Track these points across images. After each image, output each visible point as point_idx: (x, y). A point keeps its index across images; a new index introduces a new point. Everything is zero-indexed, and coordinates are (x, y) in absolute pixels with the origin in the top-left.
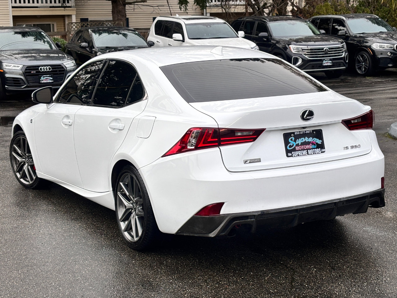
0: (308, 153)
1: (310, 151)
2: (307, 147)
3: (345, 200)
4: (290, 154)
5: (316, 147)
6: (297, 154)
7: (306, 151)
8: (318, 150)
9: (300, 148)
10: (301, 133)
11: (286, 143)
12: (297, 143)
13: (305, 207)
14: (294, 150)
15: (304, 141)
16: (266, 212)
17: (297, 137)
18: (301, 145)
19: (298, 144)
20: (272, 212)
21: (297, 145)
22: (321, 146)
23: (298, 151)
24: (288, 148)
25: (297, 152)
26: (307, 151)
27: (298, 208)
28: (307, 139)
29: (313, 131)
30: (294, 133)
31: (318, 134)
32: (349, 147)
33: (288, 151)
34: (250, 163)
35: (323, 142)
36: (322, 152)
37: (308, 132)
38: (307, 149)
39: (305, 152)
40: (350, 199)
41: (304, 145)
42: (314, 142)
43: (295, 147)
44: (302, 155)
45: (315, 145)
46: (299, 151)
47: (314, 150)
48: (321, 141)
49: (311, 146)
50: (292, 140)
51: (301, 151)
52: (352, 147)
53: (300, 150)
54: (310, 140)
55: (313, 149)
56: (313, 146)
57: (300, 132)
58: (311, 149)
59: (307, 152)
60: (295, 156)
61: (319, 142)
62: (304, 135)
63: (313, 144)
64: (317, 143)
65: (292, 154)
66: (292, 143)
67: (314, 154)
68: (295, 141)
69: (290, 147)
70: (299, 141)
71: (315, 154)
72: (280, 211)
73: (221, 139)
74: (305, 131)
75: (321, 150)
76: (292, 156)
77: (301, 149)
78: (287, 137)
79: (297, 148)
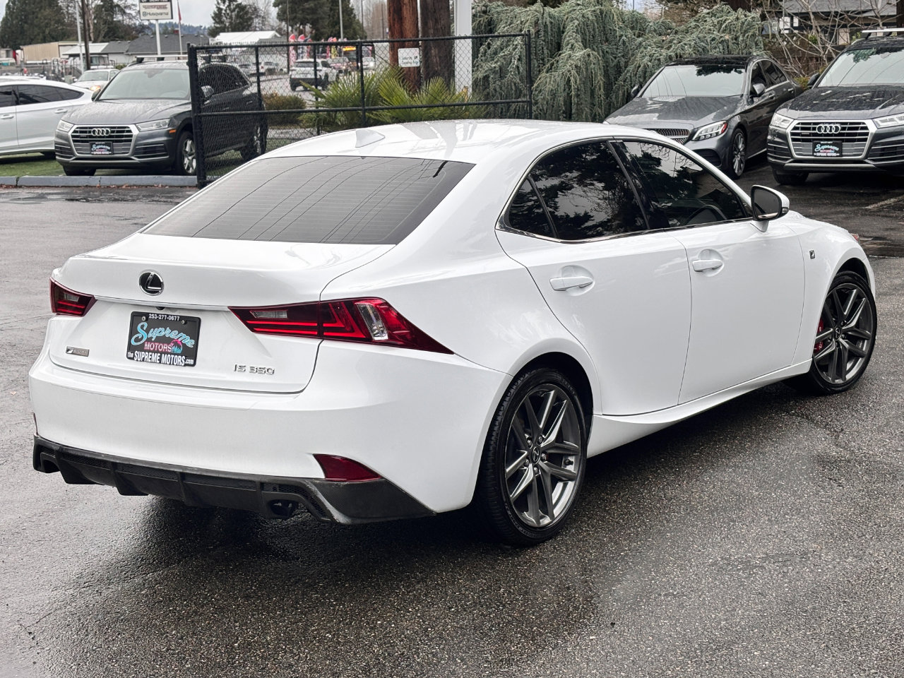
0: (160, 360)
1: (164, 358)
2: (165, 347)
3: (195, 473)
4: (131, 355)
6: (143, 357)
7: (159, 354)
8: (180, 359)
9: (152, 346)
10: (160, 318)
11: (133, 331)
12: (150, 335)
13: (118, 461)
14: (141, 348)
15: (162, 334)
18: (154, 342)
19: (152, 338)
20: (71, 452)
21: (149, 340)
22: (191, 354)
24: (133, 343)
25: (143, 353)
26: (160, 357)
28: (167, 332)
30: (147, 315)
31: (191, 325)
32: (248, 369)
33: (131, 348)
36: (185, 365)
37: (172, 318)
39: (156, 357)
40: (205, 474)
41: (159, 343)
42: (179, 340)
43: (144, 343)
44: (149, 361)
45: (179, 347)
46: (147, 353)
47: (173, 356)
48: (193, 342)
49: (171, 348)
50: (142, 327)
51: (150, 353)
52: (254, 370)
53: (149, 351)
54: (174, 335)
55: (171, 354)
56: (176, 349)
57: (158, 315)
58: (168, 353)
60: (137, 360)
61: (189, 343)
62: (164, 323)
63: (176, 344)
64: (184, 345)
65: (134, 356)
66: (141, 333)
67: (170, 364)
68: (147, 331)
69: (137, 340)
70: (155, 333)
71: (173, 364)
72: (83, 454)
74: (168, 315)
75: (185, 361)
76: (132, 359)
77: (152, 349)
78: (136, 317)
79: (148, 346)
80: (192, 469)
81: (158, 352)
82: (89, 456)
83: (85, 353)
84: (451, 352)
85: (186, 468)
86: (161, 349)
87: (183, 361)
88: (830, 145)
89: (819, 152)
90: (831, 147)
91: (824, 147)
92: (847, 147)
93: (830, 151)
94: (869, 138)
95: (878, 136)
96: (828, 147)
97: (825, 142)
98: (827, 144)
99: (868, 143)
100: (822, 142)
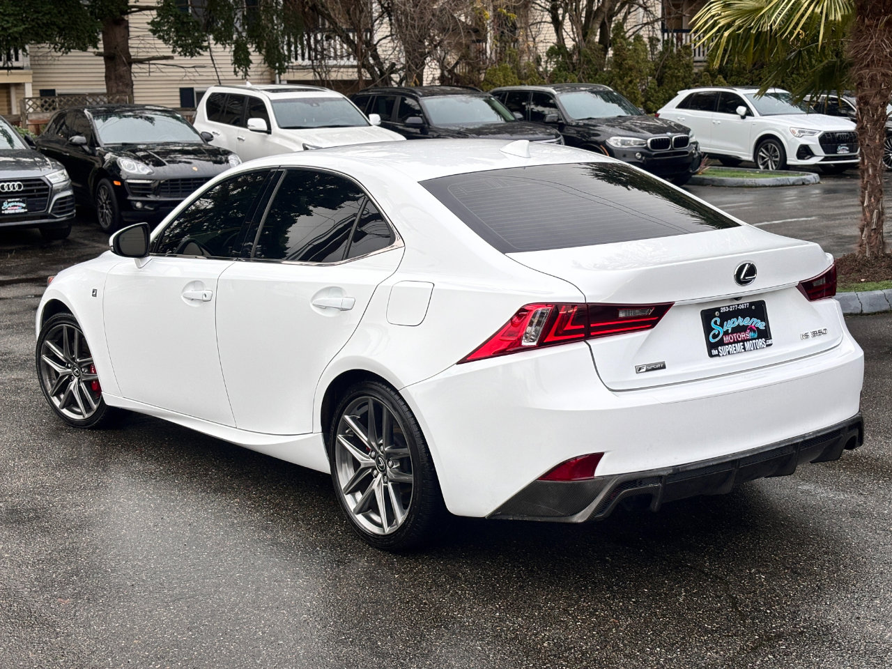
0: (744, 348)
1: (748, 345)
2: (743, 335)
3: (812, 437)
4: (714, 352)
5: (756, 336)
6: (727, 350)
7: (742, 344)
8: (761, 342)
9: (731, 338)
10: (731, 310)
11: (708, 329)
12: (725, 328)
14: (721, 343)
15: (736, 324)
16: (682, 468)
17: (726, 317)
18: (732, 333)
19: (728, 330)
21: (726, 333)
22: (765, 334)
23: (728, 344)
24: (711, 340)
25: (727, 346)
26: (744, 345)
27: (737, 458)
28: (741, 321)
29: (751, 304)
30: (718, 309)
31: (758, 310)
32: (810, 334)
33: (711, 347)
34: (647, 371)
35: (767, 326)
36: (767, 346)
37: (743, 307)
38: (743, 341)
39: (739, 347)
40: (819, 435)
41: (737, 333)
42: (753, 325)
43: (722, 338)
44: (735, 352)
45: (754, 332)
46: (730, 346)
47: (754, 341)
48: (764, 324)
49: (749, 335)
50: (715, 323)
51: (733, 345)
52: (814, 334)
53: (731, 343)
54: (747, 322)
55: (752, 340)
56: (752, 335)
57: (729, 307)
58: (749, 340)
59: (742, 347)
60: (723, 355)
61: (761, 325)
62: (737, 313)
63: (752, 330)
65: (719, 352)
66: (717, 329)
67: (754, 349)
68: (722, 325)
69: (715, 336)
70: (729, 325)
71: (757, 349)
73: (592, 325)
74: (738, 305)
75: (766, 342)
76: (718, 355)
77: (732, 341)
78: (707, 316)
79: (726, 339)
81: (738, 342)
86: (740, 338)
87: (764, 343)
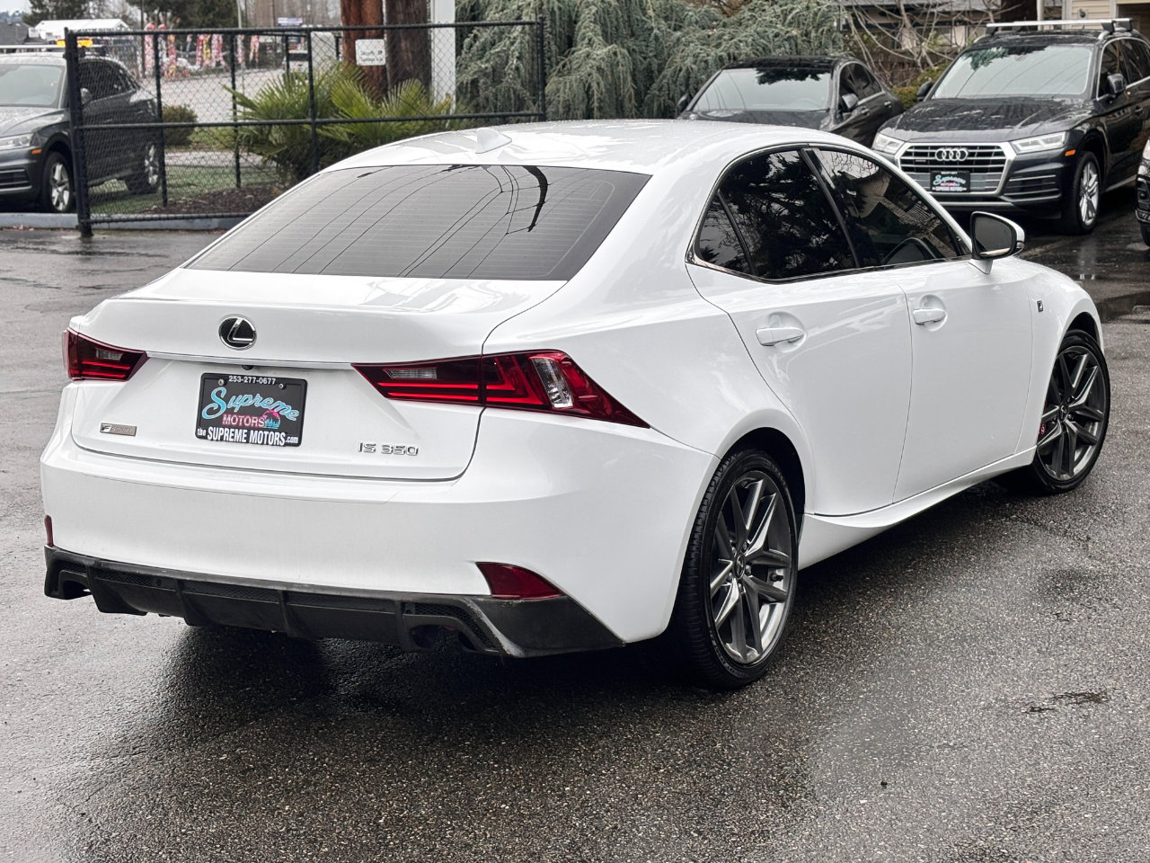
0: (247, 439)
2: (253, 421)
4: (202, 432)
5: (277, 426)
6: (221, 434)
7: (246, 431)
8: (277, 437)
9: (234, 420)
10: (246, 381)
11: (204, 399)
12: (231, 405)
13: (188, 579)
14: (218, 423)
15: (250, 402)
17: (235, 389)
18: (238, 414)
19: (233, 408)
20: (115, 568)
21: (230, 411)
22: (293, 430)
23: (224, 427)
24: (205, 416)
25: (221, 429)
26: (248, 434)
28: (258, 401)
29: (279, 380)
30: (226, 377)
31: (293, 390)
32: (379, 448)
33: (201, 423)
34: (111, 433)
35: (301, 419)
36: (286, 445)
37: (265, 381)
38: (249, 429)
39: (240, 434)
41: (246, 415)
42: (275, 411)
43: (222, 416)
44: (232, 440)
45: (275, 420)
46: (226, 429)
47: (266, 433)
48: (297, 413)
49: (263, 422)
50: (219, 394)
51: (232, 430)
52: (386, 449)
53: (230, 427)
54: (268, 404)
55: (263, 430)
56: (270, 423)
57: (243, 377)
58: (259, 429)
59: (245, 436)
60: (212, 440)
61: (291, 414)
62: (252, 388)
63: (271, 416)
64: (283, 418)
65: (207, 433)
66: (217, 402)
67: (263, 444)
68: (227, 400)
69: (211, 412)
70: (238, 402)
71: (267, 444)
72: (133, 571)
73: (84, 363)
74: (258, 378)
75: (286, 438)
76: (205, 438)
77: (234, 424)
78: (209, 382)
79: (228, 419)
80: (301, 586)
81: (243, 427)
82: (142, 572)
83: (131, 431)
84: (646, 425)
85: (292, 585)
86: (247, 424)
87: (282, 439)
88: (954, 176)
89: (939, 185)
90: (955, 179)
91: (945, 179)
92: (976, 178)
93: (954, 184)
94: (1006, 166)
95: (1017, 165)
96: (951, 179)
97: (948, 173)
98: (950, 175)
99: (1004, 174)
100: (943, 173)
